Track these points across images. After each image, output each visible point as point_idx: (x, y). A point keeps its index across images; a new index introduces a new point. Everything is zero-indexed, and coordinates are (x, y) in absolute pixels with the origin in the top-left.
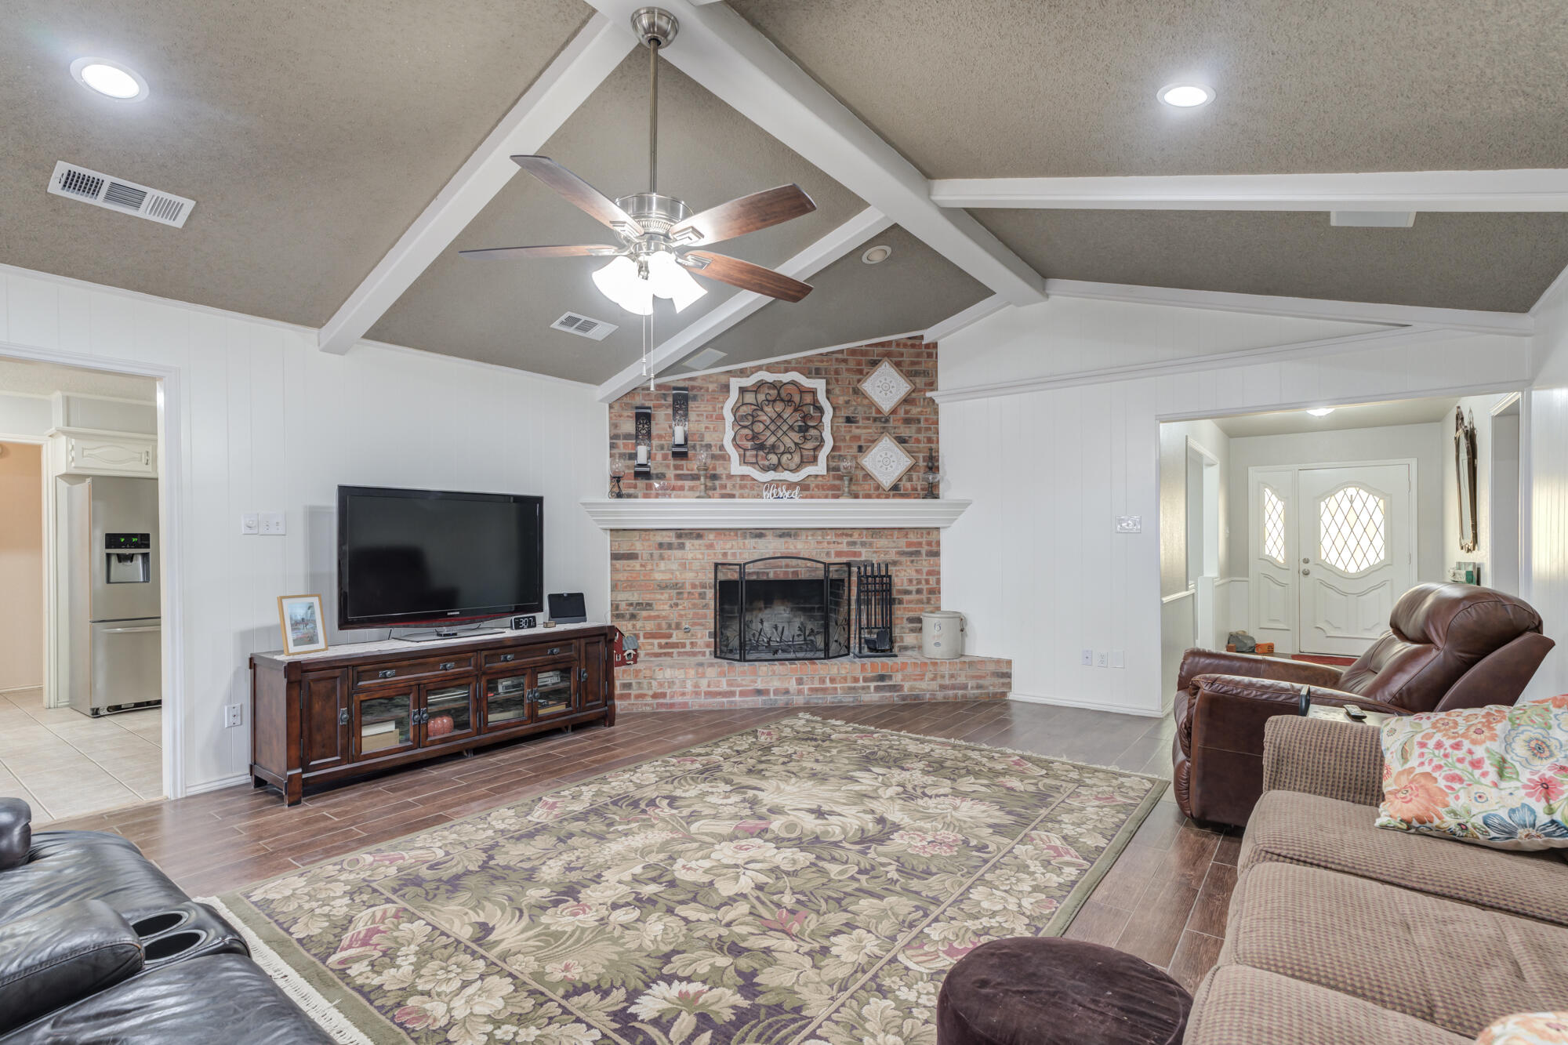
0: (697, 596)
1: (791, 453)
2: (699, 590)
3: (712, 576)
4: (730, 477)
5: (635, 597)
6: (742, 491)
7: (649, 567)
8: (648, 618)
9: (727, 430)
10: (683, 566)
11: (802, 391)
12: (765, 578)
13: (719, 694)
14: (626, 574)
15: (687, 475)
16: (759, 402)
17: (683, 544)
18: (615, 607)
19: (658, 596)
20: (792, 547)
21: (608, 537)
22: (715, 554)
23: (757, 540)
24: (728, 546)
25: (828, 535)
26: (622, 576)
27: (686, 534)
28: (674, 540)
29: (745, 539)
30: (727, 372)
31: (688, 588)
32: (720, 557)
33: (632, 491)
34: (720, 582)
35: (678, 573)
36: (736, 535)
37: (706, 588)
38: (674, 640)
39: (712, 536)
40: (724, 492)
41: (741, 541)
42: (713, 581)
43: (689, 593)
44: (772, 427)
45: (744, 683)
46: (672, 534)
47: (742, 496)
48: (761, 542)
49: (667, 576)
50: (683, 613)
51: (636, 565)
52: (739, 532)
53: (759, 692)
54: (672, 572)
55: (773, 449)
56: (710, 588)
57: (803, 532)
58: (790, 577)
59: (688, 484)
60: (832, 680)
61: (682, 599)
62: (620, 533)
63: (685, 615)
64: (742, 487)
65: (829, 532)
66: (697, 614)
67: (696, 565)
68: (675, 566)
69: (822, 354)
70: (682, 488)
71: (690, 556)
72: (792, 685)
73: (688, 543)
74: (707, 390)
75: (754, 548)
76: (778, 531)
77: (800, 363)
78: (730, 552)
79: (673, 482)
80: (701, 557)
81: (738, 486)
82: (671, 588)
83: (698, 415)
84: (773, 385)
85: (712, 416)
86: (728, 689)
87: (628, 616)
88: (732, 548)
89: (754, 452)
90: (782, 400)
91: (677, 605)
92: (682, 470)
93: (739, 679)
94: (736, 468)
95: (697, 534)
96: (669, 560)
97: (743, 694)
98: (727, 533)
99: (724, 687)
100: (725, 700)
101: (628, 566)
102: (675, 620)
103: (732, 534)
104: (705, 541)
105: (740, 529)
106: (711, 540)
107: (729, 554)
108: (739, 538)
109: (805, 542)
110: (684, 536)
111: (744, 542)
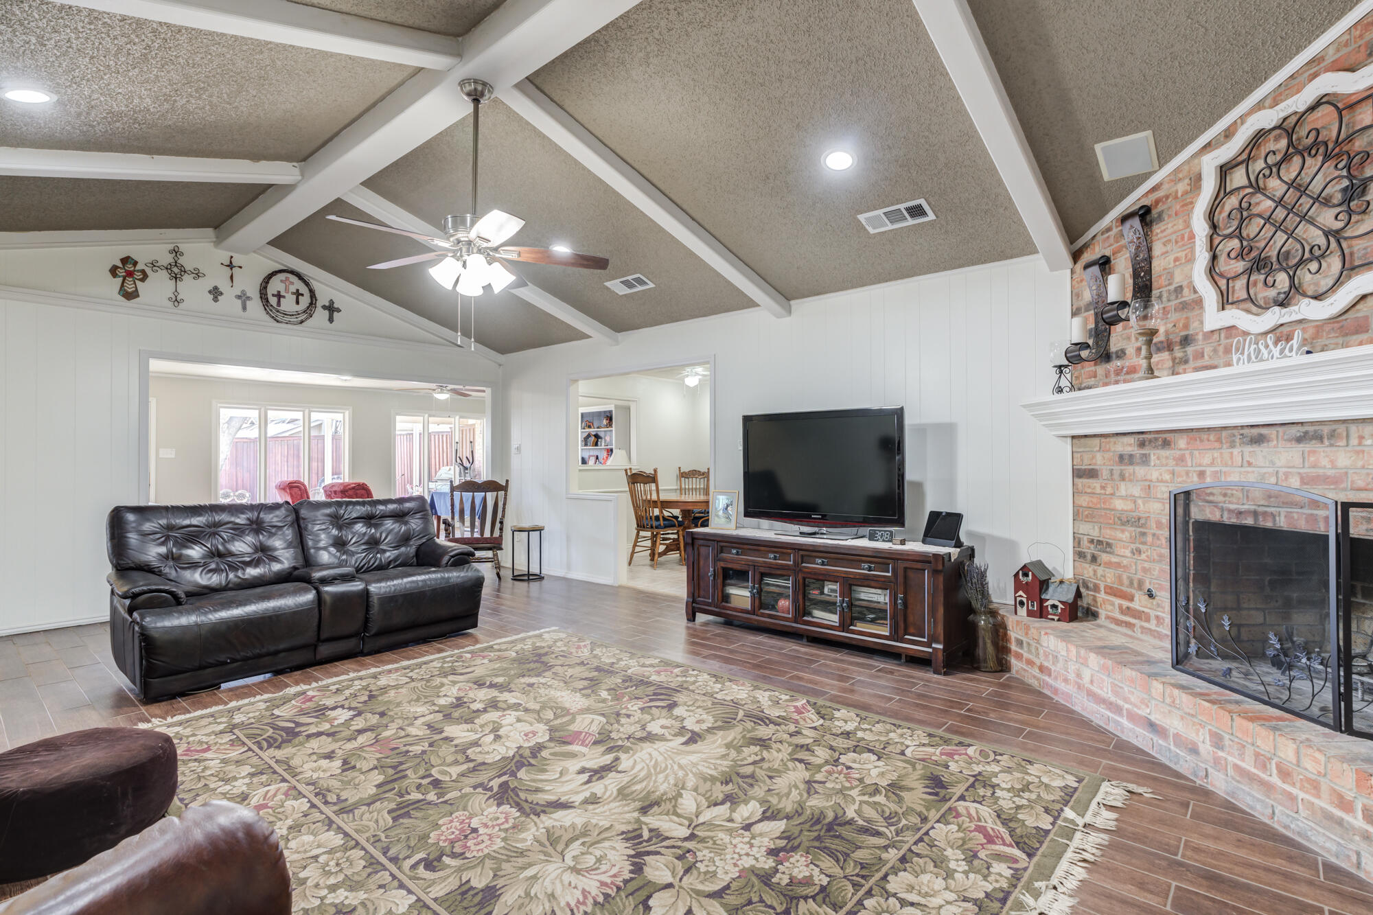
1: (1318, 259)
4: (1206, 335)
5: (1095, 533)
6: (1227, 356)
7: (1109, 490)
8: (1109, 565)
9: (1197, 254)
10: (1147, 491)
12: (1269, 524)
14: (1087, 498)
16: (1254, 178)
17: (1147, 455)
18: (1077, 541)
19: (1119, 535)
20: (1325, 462)
21: (1067, 446)
24: (1207, 459)
26: (1084, 501)
27: (1149, 441)
28: (1136, 450)
31: (1153, 527)
32: (1195, 479)
33: (1092, 381)
34: (1196, 523)
36: (1219, 440)
38: (1135, 605)
39: (1182, 442)
40: (1200, 363)
43: (1154, 535)
44: (1279, 216)
46: (1130, 440)
48: (1260, 454)
49: (1128, 506)
50: (1146, 565)
51: (1095, 484)
52: (1224, 434)
54: (1134, 499)
55: (1281, 260)
62: (1083, 440)
63: (1149, 569)
66: (1164, 571)
67: (1162, 491)
68: (1136, 491)
71: (1154, 476)
73: (1155, 455)
74: (1175, 197)
75: (1249, 465)
76: (1295, 430)
78: (1209, 470)
80: (1168, 478)
81: (1220, 347)
82: (1133, 525)
84: (1281, 129)
87: (1089, 557)
88: (1212, 464)
89: (1245, 280)
90: (1299, 150)
91: (1138, 551)
94: (1213, 317)
95: (1162, 439)
96: (1131, 481)
98: (1205, 436)
101: (1089, 487)
102: (1138, 576)
103: (1212, 437)
104: (1173, 452)
105: (1225, 428)
106: (1181, 449)
107: (1208, 473)
108: (1225, 446)
109: (1358, 453)
110: (1147, 443)
111: (1232, 453)
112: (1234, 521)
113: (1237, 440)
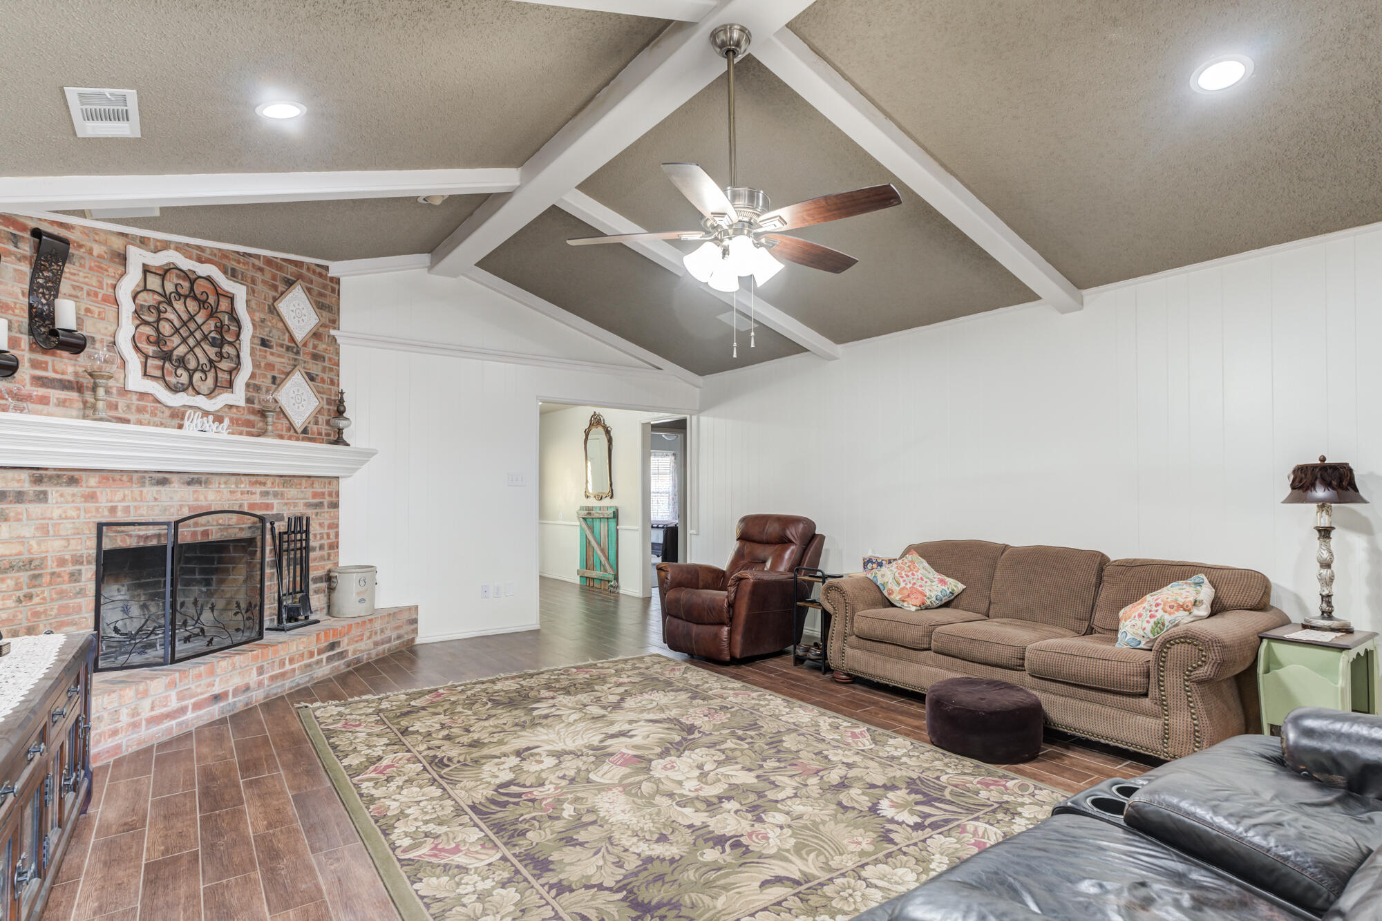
0: (66, 578)
1: (204, 372)
2: (70, 568)
3: (93, 543)
4: (124, 392)
6: (141, 416)
9: (123, 323)
10: (44, 530)
11: (219, 293)
13: (168, 716)
15: (54, 380)
16: (168, 293)
17: (45, 493)
20: (202, 498)
22: (97, 509)
23: (160, 488)
24: (119, 495)
25: (242, 483)
27: (51, 478)
28: (27, 487)
29: (144, 486)
30: (122, 234)
31: (51, 566)
32: (106, 513)
34: (106, 553)
35: (33, 543)
36: (131, 480)
37: (82, 563)
39: (93, 481)
41: (136, 489)
42: (93, 552)
43: (53, 574)
44: (184, 332)
45: (199, 690)
46: (25, 475)
47: (140, 423)
50: (37, 609)
52: (135, 476)
53: (217, 698)
54: (21, 540)
55: (182, 362)
56: (89, 563)
57: (217, 478)
58: (199, 539)
59: (55, 394)
60: (291, 661)
61: (40, 586)
63: (45, 612)
64: (140, 410)
65: (243, 478)
66: (67, 606)
67: (67, 528)
68: (28, 531)
69: (238, 253)
70: (44, 401)
71: (56, 513)
72: (253, 678)
73: (53, 492)
74: (90, 252)
75: (156, 499)
76: (186, 477)
77: (215, 255)
78: (121, 505)
79: (29, 388)
80: (74, 514)
81: (134, 408)
82: (19, 569)
83: (74, 287)
84: (185, 275)
85: (96, 295)
86: (179, 705)
88: (123, 500)
89: (160, 363)
90: (195, 298)
91: (29, 597)
92: (46, 369)
93: (193, 687)
94: (136, 381)
95: (71, 477)
96: (19, 520)
97: (197, 706)
98: (117, 476)
99: (174, 704)
100: (173, 722)
102: (25, 623)
103: (125, 478)
104: (81, 489)
105: (136, 471)
106: (91, 487)
107: (119, 508)
108: (134, 485)
109: (217, 492)
110: (46, 480)
111: (141, 492)
112: (142, 544)
113: (147, 481)
